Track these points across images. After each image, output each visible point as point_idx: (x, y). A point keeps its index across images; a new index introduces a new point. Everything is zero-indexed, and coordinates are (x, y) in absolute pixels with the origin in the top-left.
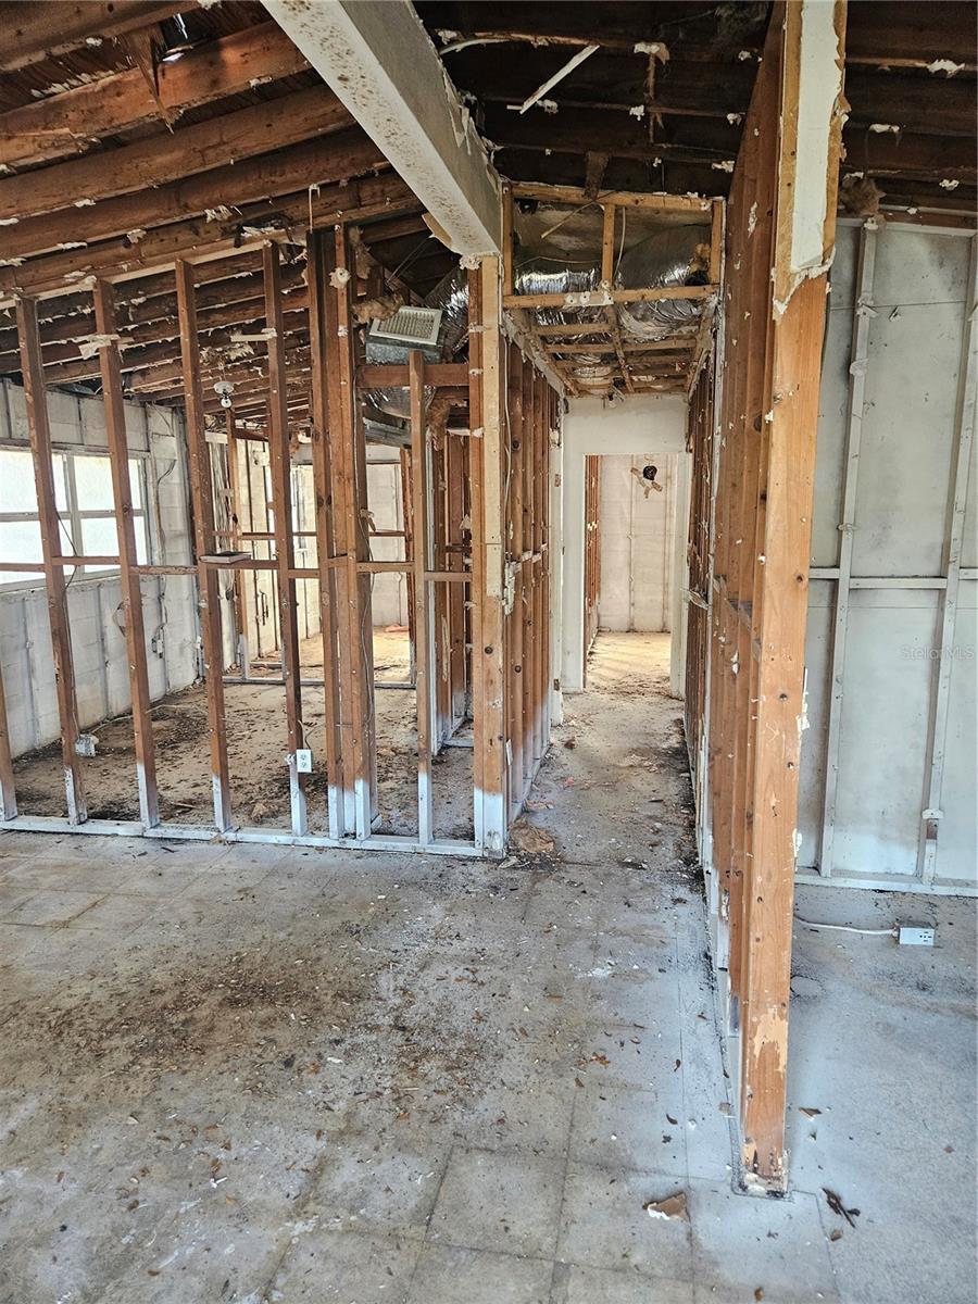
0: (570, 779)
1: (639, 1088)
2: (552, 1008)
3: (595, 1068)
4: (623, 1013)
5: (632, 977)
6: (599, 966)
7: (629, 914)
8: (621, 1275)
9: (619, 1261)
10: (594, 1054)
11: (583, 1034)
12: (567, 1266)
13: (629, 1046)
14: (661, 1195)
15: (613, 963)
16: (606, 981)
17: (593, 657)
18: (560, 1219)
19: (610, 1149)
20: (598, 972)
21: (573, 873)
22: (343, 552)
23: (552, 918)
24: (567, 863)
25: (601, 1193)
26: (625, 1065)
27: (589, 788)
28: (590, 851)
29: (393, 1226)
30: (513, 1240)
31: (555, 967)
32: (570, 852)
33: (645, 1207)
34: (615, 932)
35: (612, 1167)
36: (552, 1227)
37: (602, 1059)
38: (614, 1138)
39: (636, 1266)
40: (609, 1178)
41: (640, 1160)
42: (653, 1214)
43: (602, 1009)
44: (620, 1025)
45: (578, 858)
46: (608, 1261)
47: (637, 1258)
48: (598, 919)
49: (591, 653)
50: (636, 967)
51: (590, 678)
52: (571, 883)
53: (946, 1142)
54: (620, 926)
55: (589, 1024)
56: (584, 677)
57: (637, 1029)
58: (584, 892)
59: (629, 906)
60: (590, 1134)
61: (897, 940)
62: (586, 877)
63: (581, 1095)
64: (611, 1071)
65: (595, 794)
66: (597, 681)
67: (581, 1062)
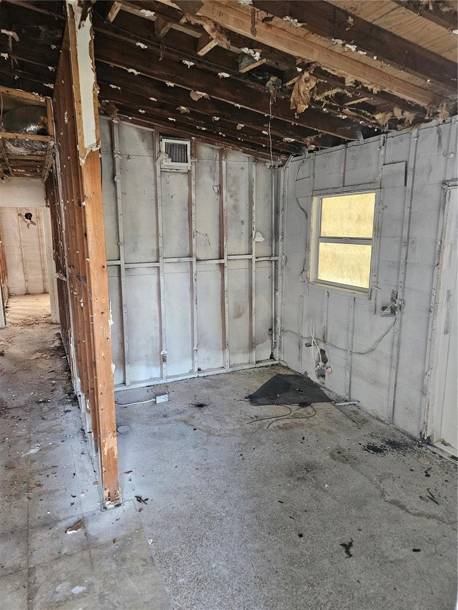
0: (5, 370)
1: (58, 490)
2: (11, 473)
3: (37, 490)
4: (47, 464)
5: (49, 448)
6: (33, 448)
7: (44, 423)
8: (58, 560)
9: (57, 555)
10: (35, 484)
11: (29, 478)
12: (34, 568)
13: (52, 476)
14: (72, 525)
15: (39, 445)
16: (36, 453)
17: (8, 309)
18: (28, 553)
19: (48, 517)
20: (33, 451)
21: (13, 413)
23: (5, 435)
24: (9, 409)
25: (45, 535)
26: (50, 483)
27: (15, 373)
28: (21, 401)
30: (7, 569)
31: (10, 456)
32: (9, 405)
33: (66, 532)
34: (39, 432)
35: (48, 523)
36: (24, 557)
37: (39, 485)
38: (49, 512)
39: (65, 554)
40: (49, 528)
41: (61, 517)
42: (69, 533)
43: (36, 466)
44: (46, 469)
45: (14, 405)
46: (52, 557)
47: (65, 551)
48: (29, 429)
49: (7, 307)
50: (50, 444)
51: (8, 320)
52: (13, 417)
53: (175, 465)
54: (40, 429)
55: (30, 474)
56: (5, 320)
57: (54, 468)
58: (20, 419)
59: (44, 420)
60: (38, 515)
61: (155, 402)
62: (20, 413)
63: (31, 502)
64: (44, 488)
65: (20, 375)
66: (12, 321)
67: (29, 490)
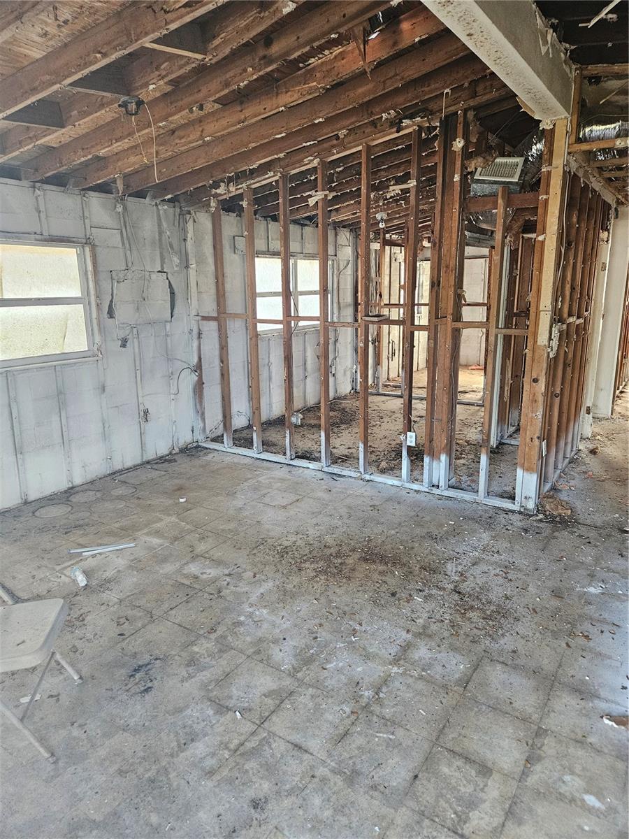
0: (590, 473)
1: (610, 658)
2: (555, 603)
3: (582, 641)
4: (606, 615)
5: (617, 597)
6: (593, 587)
7: (621, 561)
8: (580, 744)
9: (579, 737)
10: (581, 633)
11: (575, 620)
12: (546, 731)
13: (607, 634)
14: (614, 714)
15: (604, 587)
16: (596, 595)
17: (623, 395)
18: (545, 707)
19: (583, 682)
20: (592, 590)
21: (583, 530)
22: (445, 316)
23: (564, 554)
24: (580, 524)
25: (573, 702)
26: (603, 642)
27: (603, 481)
28: (599, 519)
29: (445, 683)
30: (514, 709)
31: (561, 581)
32: (582, 518)
33: (602, 717)
34: (609, 570)
35: (584, 692)
36: (539, 710)
37: (587, 637)
38: (587, 678)
39: (591, 743)
40: (582, 697)
41: (603, 693)
42: (606, 721)
43: (591, 610)
44: (603, 621)
45: (588, 522)
46: (573, 736)
47: (591, 739)
48: (597, 560)
49: (622, 392)
50: (620, 592)
51: (617, 409)
52: (581, 536)
54: (612, 567)
55: (580, 616)
56: (613, 408)
57: (614, 626)
58: (589, 543)
59: (622, 556)
60: (572, 672)
62: (593, 534)
63: (568, 652)
64: (591, 644)
65: (608, 486)
66: (623, 412)
67: (571, 634)
